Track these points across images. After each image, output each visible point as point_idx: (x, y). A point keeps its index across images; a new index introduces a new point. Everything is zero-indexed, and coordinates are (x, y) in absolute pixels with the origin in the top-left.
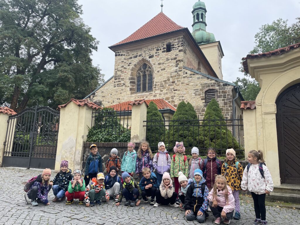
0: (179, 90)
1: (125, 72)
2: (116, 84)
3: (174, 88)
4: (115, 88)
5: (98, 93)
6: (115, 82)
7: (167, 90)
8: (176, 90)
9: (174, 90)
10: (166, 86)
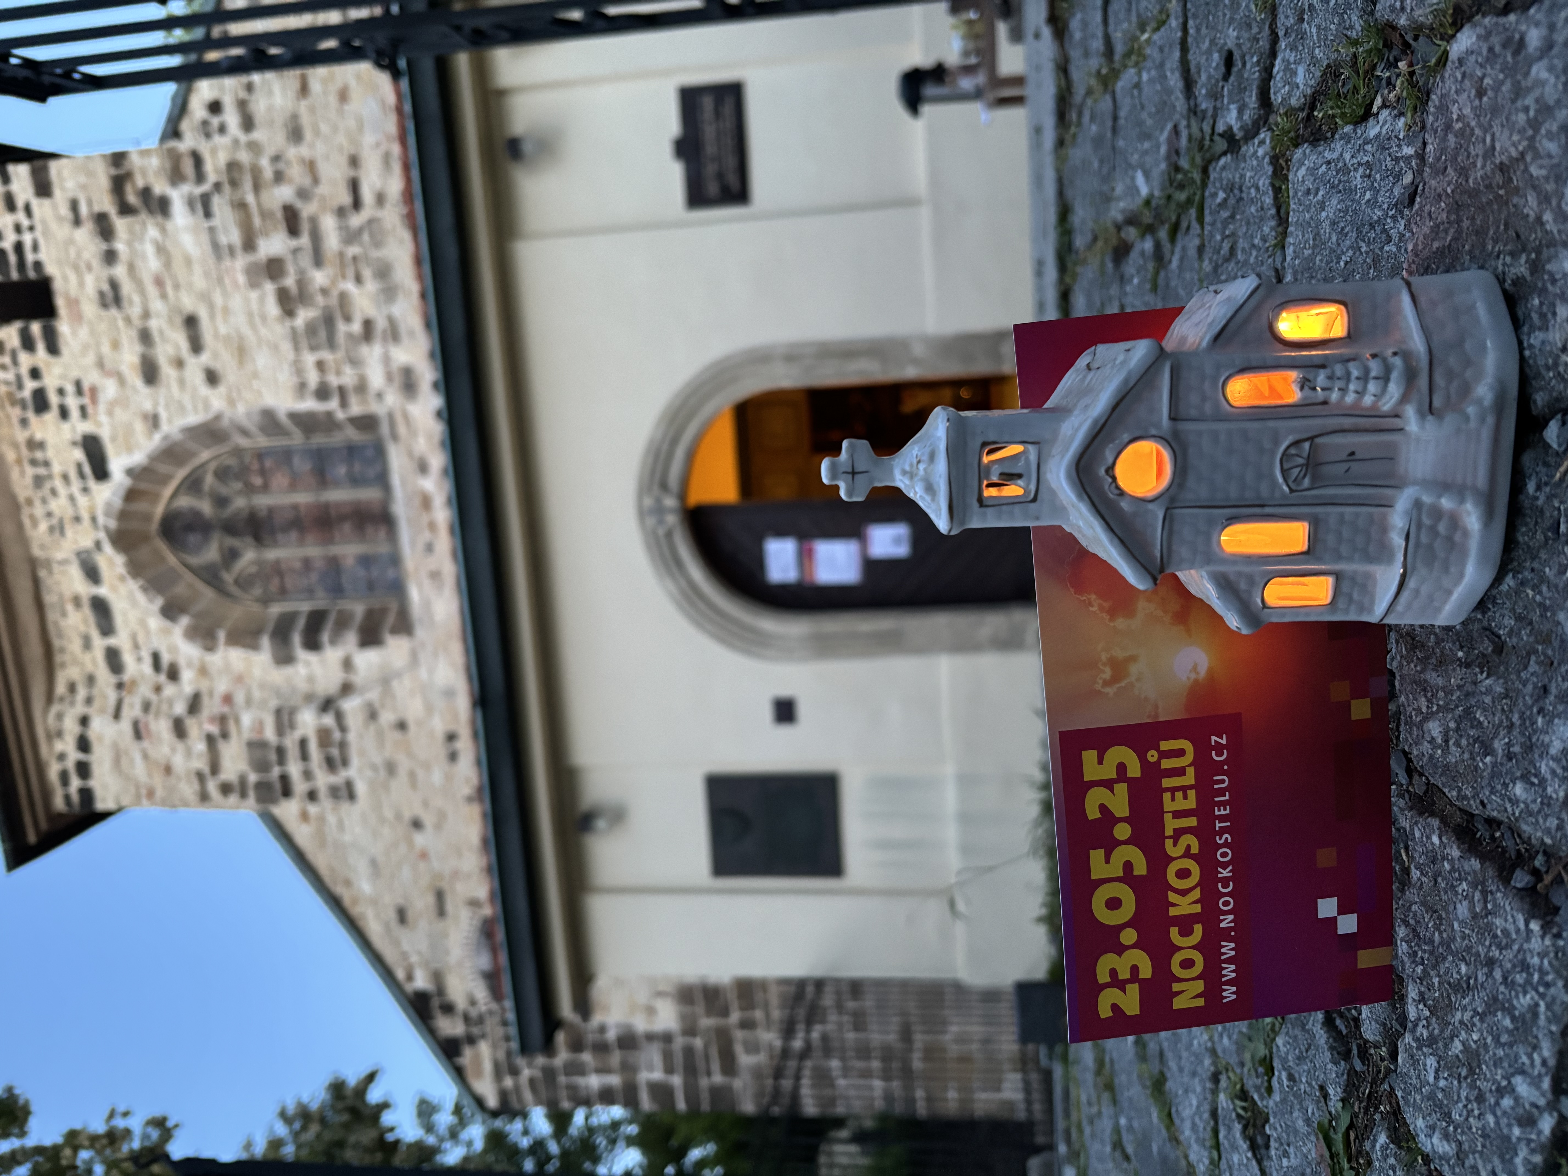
0: (354, 161)
1: (228, 699)
2: (323, 780)
3: (341, 212)
4: (361, 788)
5: (414, 959)
6: (312, 796)
7: (359, 280)
8: (354, 186)
9: (357, 204)
10: (324, 291)
